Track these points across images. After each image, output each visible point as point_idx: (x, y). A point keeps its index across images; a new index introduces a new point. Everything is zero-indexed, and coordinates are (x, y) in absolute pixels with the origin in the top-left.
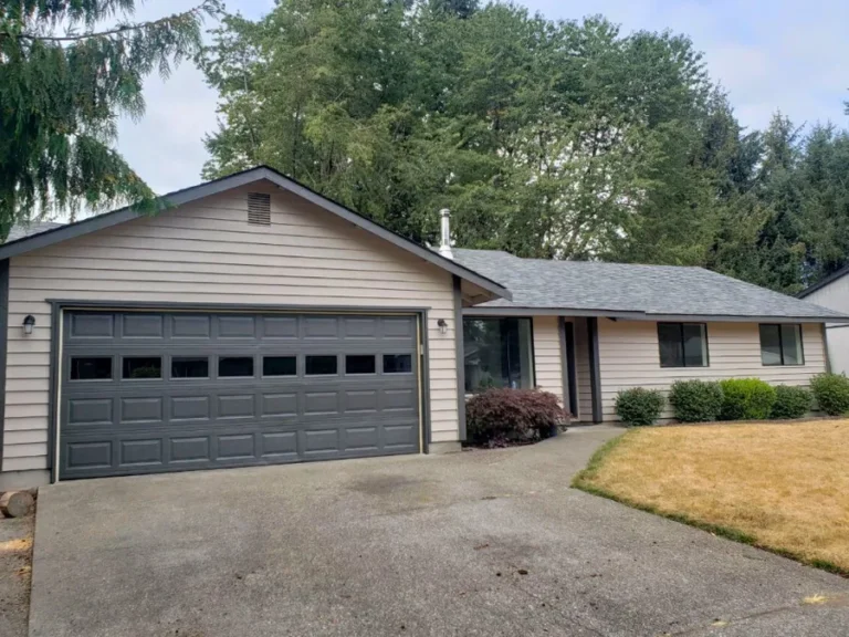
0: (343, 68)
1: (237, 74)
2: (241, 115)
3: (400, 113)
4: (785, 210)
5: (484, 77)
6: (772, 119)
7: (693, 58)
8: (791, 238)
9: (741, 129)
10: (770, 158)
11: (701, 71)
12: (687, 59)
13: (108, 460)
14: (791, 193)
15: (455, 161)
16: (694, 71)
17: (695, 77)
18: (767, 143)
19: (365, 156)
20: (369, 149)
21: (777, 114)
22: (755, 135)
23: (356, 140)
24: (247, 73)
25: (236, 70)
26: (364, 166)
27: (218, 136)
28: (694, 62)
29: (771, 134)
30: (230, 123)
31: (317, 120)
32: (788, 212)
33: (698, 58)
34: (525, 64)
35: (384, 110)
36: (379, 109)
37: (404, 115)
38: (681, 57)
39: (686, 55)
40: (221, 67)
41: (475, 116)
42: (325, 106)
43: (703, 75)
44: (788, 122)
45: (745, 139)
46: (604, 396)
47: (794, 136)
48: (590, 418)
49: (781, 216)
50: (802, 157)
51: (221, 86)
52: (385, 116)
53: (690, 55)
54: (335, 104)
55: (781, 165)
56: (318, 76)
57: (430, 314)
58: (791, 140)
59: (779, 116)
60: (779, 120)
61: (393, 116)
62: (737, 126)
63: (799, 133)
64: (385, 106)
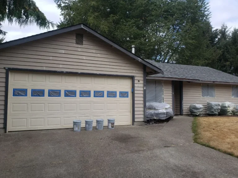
0: (100, 3)
1: (66, 4)
2: (67, 17)
3: (116, 17)
4: (225, 52)
5: (142, 7)
6: (222, 25)
7: (206, 4)
8: (226, 60)
9: (213, 28)
10: (221, 37)
11: (208, 8)
12: (204, 4)
13: (26, 125)
14: (227, 47)
15: (132, 33)
16: (206, 8)
17: (206, 10)
18: (220, 33)
19: (106, 30)
20: (107, 27)
21: (223, 24)
22: (217, 30)
23: (103, 25)
24: (69, 4)
25: (66, 3)
26: (105, 33)
27: (60, 24)
28: (206, 5)
29: (221, 30)
30: (64, 19)
31: (91, 18)
32: (226, 53)
33: (207, 4)
34: (155, 4)
35: (111, 16)
36: (110, 16)
37: (118, 18)
38: (202, 3)
39: (204, 3)
40: (61, 2)
41: (139, 19)
42: (94, 14)
43: (208, 9)
44: (226, 27)
45: (214, 31)
46: (184, 107)
47: (228, 31)
48: (179, 113)
49: (223, 54)
50: (230, 36)
51: (61, 9)
52: (112, 18)
53: (205, 3)
54: (97, 14)
55: (224, 39)
56: (92, 5)
57: (136, 78)
58: (227, 32)
59: (224, 25)
60: (224, 26)
61: (114, 18)
62: (212, 27)
63: (229, 30)
64: (112, 15)
